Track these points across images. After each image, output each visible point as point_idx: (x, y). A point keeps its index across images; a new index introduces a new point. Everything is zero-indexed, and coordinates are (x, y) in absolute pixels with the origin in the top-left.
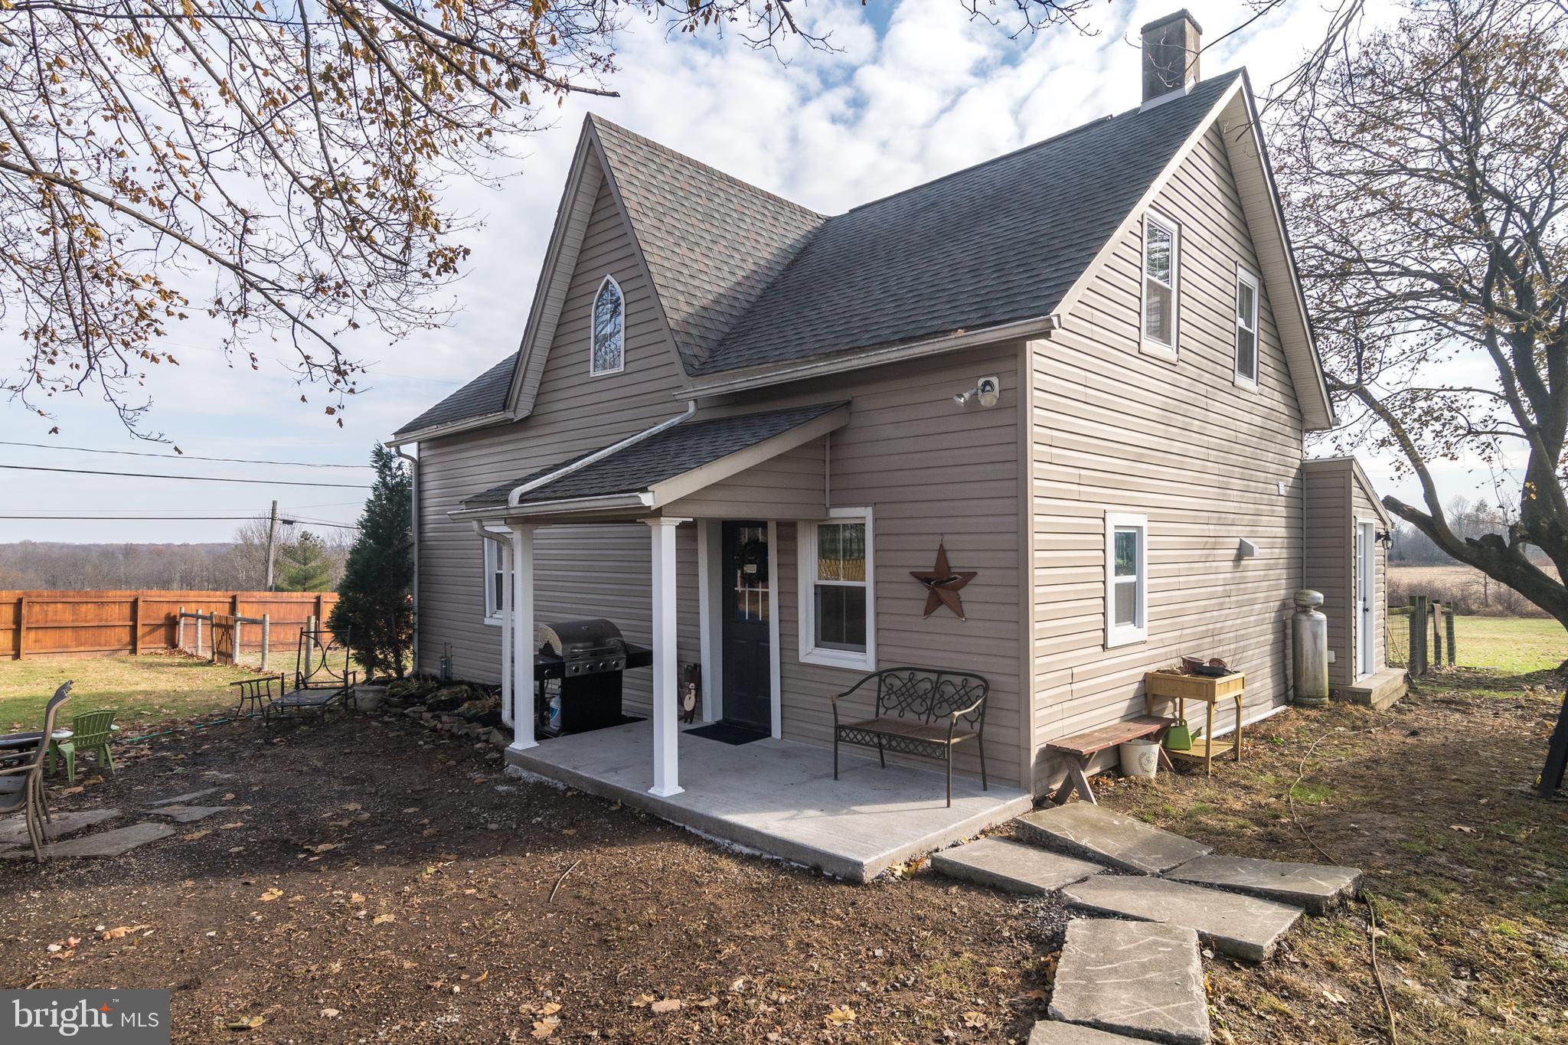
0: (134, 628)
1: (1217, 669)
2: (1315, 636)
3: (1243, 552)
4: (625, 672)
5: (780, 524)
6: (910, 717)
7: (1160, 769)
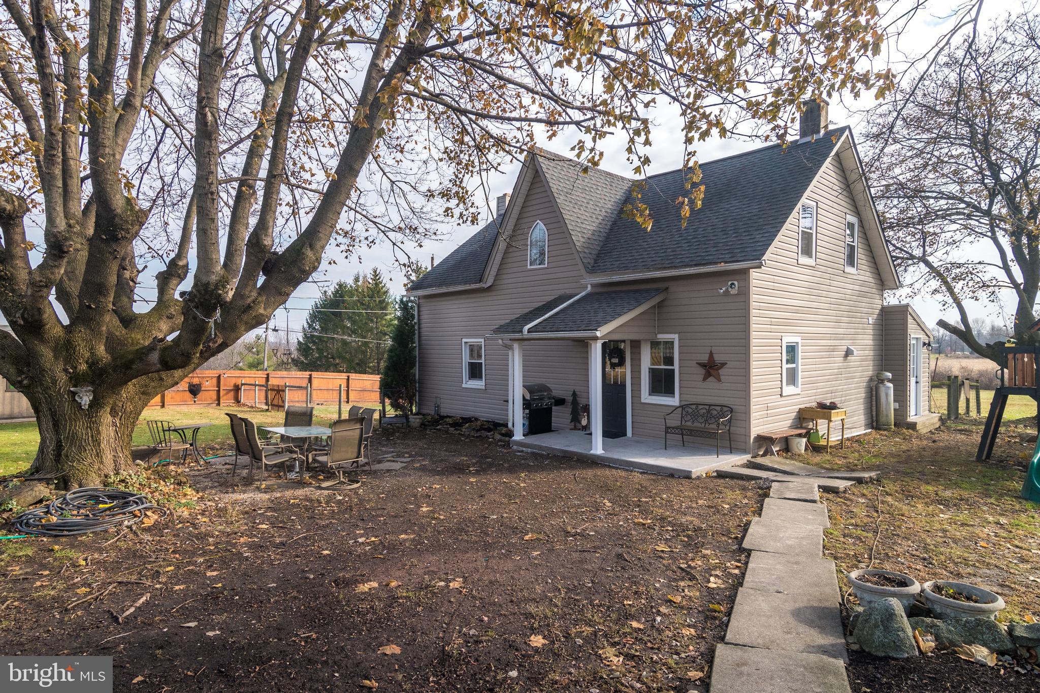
0: (219, 391)
1: (833, 406)
2: (887, 395)
3: (848, 353)
4: (554, 408)
5: (632, 341)
6: (696, 424)
7: (806, 449)
